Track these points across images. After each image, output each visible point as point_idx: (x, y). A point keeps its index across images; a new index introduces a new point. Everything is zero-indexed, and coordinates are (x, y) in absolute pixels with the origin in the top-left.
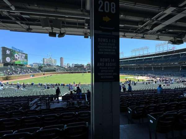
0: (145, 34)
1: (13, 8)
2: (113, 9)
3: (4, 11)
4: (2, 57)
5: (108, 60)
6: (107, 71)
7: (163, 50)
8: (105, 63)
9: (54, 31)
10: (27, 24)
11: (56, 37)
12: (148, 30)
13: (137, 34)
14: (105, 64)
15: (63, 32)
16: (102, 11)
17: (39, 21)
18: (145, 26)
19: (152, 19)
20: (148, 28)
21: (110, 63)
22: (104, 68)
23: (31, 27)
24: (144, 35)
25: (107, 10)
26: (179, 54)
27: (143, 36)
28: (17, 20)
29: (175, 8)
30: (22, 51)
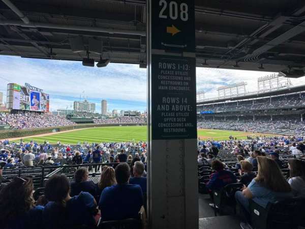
0: (239, 61)
1: (26, 21)
2: (184, 14)
3: (11, 26)
4: (8, 99)
5: (176, 101)
6: (175, 119)
7: (271, 87)
8: (171, 105)
9: (90, 58)
10: (48, 46)
11: (93, 66)
12: (244, 54)
13: (226, 60)
14: (171, 107)
15: (105, 59)
16: (165, 17)
17: (67, 41)
18: (240, 48)
19: (251, 35)
20: (244, 51)
21: (179, 105)
22: (169, 115)
23: (54, 50)
24: (239, 63)
25: (174, 15)
26: (298, 94)
27: (236, 64)
28: (33, 39)
29: (288, 18)
30: (40, 90)
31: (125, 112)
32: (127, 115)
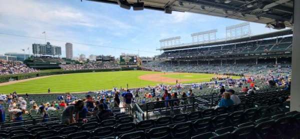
7: (236, 35)
26: (256, 42)
31: (98, 57)
32: (100, 60)
